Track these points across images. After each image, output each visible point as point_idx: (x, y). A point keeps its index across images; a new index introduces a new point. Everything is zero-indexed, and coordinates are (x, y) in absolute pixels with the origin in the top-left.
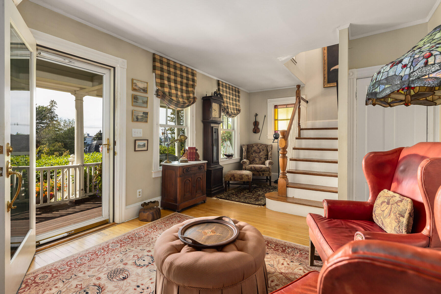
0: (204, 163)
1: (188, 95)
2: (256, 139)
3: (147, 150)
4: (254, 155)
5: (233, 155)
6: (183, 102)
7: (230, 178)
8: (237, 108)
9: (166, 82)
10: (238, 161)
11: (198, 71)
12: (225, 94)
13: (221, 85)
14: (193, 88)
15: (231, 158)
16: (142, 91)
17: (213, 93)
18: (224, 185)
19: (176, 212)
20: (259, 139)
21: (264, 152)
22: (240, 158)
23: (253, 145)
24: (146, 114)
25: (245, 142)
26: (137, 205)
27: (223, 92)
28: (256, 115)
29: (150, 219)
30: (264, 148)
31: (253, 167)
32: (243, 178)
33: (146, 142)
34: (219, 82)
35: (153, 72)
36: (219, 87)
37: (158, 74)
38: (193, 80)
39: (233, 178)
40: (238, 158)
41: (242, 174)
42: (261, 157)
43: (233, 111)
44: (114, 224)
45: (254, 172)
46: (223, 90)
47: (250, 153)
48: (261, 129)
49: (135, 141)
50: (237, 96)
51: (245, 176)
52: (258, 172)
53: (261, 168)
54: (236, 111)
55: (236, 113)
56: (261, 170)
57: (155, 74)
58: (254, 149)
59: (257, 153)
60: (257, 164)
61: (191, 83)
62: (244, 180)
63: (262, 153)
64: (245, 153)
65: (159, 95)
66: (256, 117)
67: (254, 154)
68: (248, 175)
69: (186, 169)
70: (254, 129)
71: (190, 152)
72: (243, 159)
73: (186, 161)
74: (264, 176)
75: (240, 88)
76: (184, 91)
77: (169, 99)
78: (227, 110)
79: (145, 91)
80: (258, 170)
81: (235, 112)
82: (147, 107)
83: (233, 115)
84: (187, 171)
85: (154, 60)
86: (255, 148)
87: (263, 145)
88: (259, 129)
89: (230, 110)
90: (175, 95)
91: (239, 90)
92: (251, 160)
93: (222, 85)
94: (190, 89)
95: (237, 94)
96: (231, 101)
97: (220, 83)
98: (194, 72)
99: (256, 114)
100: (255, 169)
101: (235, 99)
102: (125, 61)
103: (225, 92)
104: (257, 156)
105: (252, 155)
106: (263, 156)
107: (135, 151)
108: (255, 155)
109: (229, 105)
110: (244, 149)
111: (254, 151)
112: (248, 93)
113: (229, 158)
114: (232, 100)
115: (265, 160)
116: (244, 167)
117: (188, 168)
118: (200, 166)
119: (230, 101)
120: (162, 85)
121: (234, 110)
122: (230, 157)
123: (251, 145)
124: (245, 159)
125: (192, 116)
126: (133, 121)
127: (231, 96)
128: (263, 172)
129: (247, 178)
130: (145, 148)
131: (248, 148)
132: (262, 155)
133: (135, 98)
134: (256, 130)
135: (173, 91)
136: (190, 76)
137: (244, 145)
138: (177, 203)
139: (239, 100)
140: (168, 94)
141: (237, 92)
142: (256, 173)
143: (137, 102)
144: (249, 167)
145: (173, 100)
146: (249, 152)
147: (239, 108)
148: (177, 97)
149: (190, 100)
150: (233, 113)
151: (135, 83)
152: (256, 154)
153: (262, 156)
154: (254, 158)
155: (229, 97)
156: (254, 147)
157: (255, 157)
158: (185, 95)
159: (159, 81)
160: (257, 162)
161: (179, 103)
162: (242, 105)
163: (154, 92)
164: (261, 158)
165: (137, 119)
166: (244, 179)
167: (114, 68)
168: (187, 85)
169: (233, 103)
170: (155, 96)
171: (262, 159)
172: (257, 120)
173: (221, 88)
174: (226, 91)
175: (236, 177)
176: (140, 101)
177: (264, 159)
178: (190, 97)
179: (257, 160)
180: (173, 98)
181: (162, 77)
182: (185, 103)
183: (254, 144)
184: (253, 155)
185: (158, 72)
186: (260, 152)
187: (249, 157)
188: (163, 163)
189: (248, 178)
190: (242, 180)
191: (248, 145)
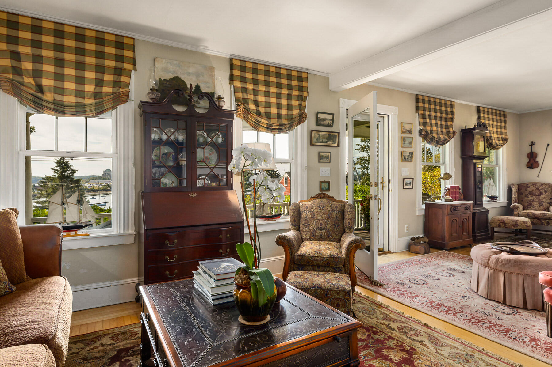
0: (470, 204)
1: (448, 130)
2: (532, 176)
3: (412, 188)
4: (530, 198)
5: (498, 197)
6: (444, 138)
7: (498, 224)
8: (504, 136)
9: (428, 121)
10: (505, 205)
11: (456, 101)
12: (487, 122)
13: (482, 112)
14: (452, 121)
15: (495, 201)
16: (408, 133)
17: (476, 125)
18: (490, 232)
19: (444, 251)
20: (538, 177)
21: (547, 194)
22: (508, 201)
23: (528, 185)
24: (412, 153)
25: (514, 180)
26: (407, 239)
27: (485, 120)
28: (532, 144)
29: (423, 252)
30: (547, 189)
31: (531, 213)
32: (518, 225)
33: (411, 180)
34: (479, 108)
35: (416, 112)
36: (480, 114)
37: (421, 114)
38: (452, 113)
39: (503, 224)
40: (504, 201)
41: (517, 220)
42: (542, 200)
43: (497, 142)
44: (389, 252)
45: (532, 219)
46: (484, 117)
47: (524, 195)
48: (540, 163)
49: (404, 179)
50: (503, 122)
51: (522, 223)
52: (539, 219)
53: (545, 215)
54: (502, 140)
55: (502, 144)
56: (544, 218)
57: (419, 114)
58: (529, 190)
59: (535, 195)
60: (536, 210)
61: (450, 116)
62: (521, 228)
63: (543, 196)
64: (515, 195)
65: (423, 134)
66: (533, 147)
67: (530, 196)
68: (526, 222)
69: (454, 208)
70: (528, 163)
71: (452, 191)
72: (513, 202)
73: (451, 201)
74: (549, 225)
75: (506, 110)
76: (444, 127)
77: (432, 137)
78: (491, 141)
79: (410, 132)
80: (539, 218)
81: (501, 142)
82: (412, 147)
83: (499, 147)
84: (454, 210)
85: (417, 100)
86: (532, 188)
87: (545, 184)
88: (537, 163)
89: (494, 141)
90: (436, 132)
91: (506, 113)
92: (526, 205)
93: (484, 111)
94: (449, 123)
95: (502, 119)
96: (495, 130)
97: (481, 109)
98: (453, 103)
99: (532, 142)
100: (535, 216)
101: (500, 126)
102: (397, 108)
103: (487, 119)
104: (536, 199)
105: (526, 198)
106: (547, 200)
107: (404, 188)
108: (532, 198)
109: (492, 135)
110: (514, 190)
111: (531, 193)
112: (517, 114)
113: (493, 201)
114: (497, 128)
115: (549, 206)
116: (515, 213)
117: (455, 207)
118: (466, 206)
119: (493, 129)
120: (424, 124)
121: (499, 140)
122: (493, 199)
123: (525, 185)
124: (516, 203)
125: (450, 152)
126: (402, 161)
127: (495, 123)
128: (548, 221)
129: (524, 225)
130: (411, 187)
131: (520, 189)
132: (544, 198)
133: (403, 140)
134: (532, 164)
135: (434, 129)
136: (449, 109)
137: (514, 185)
138: (445, 241)
139: (505, 127)
140: (429, 132)
141: (502, 116)
142: (535, 221)
143: (405, 144)
144: (524, 213)
145: (434, 137)
146: (522, 194)
147: (506, 137)
148: (437, 134)
149: (450, 135)
150: (498, 144)
151: (404, 126)
152: (534, 197)
153: (544, 200)
154: (530, 202)
155: (492, 125)
156: (529, 187)
157: (533, 201)
158: (444, 130)
159: (421, 120)
160: (536, 208)
161: (440, 140)
162: (509, 132)
163: (418, 132)
164: (543, 202)
165: (405, 158)
166: (520, 226)
167: (388, 116)
168: (446, 120)
169: (497, 132)
170: (418, 136)
171: (544, 204)
172: (533, 151)
173: (482, 115)
174: (489, 118)
175: (507, 224)
176: (407, 142)
177: (547, 204)
178: (450, 132)
179: (536, 205)
180: (434, 135)
181: (424, 117)
182: (445, 139)
183: (530, 183)
184: (528, 197)
185: (421, 112)
186: (541, 194)
187: (522, 201)
188: (426, 202)
189: (527, 226)
190: (517, 227)
191: (518, 185)
